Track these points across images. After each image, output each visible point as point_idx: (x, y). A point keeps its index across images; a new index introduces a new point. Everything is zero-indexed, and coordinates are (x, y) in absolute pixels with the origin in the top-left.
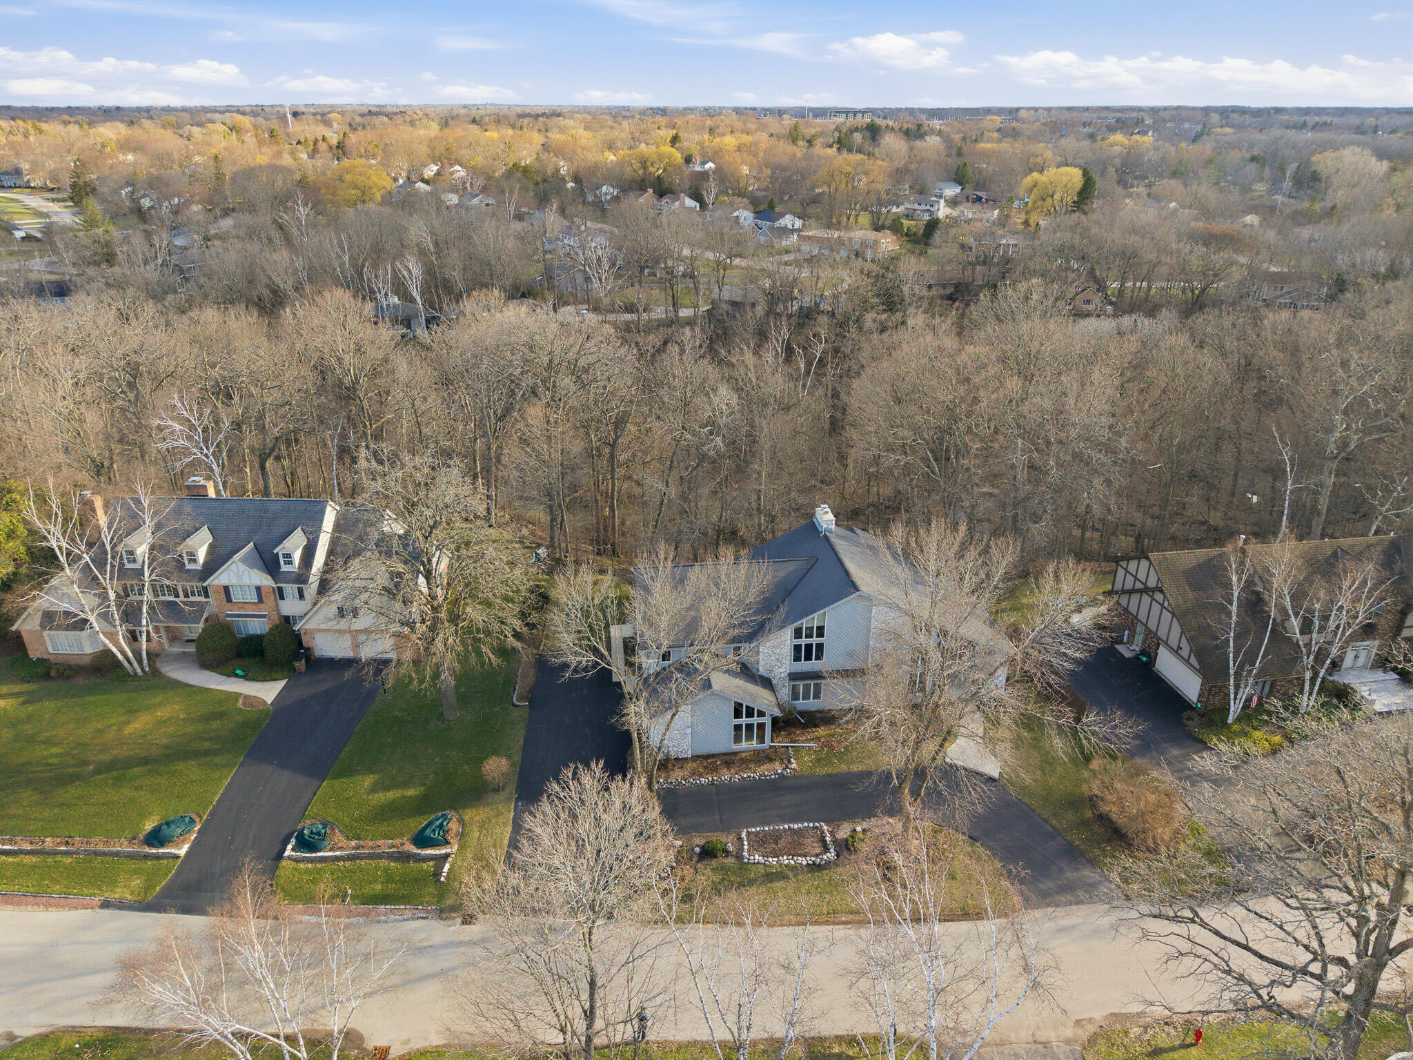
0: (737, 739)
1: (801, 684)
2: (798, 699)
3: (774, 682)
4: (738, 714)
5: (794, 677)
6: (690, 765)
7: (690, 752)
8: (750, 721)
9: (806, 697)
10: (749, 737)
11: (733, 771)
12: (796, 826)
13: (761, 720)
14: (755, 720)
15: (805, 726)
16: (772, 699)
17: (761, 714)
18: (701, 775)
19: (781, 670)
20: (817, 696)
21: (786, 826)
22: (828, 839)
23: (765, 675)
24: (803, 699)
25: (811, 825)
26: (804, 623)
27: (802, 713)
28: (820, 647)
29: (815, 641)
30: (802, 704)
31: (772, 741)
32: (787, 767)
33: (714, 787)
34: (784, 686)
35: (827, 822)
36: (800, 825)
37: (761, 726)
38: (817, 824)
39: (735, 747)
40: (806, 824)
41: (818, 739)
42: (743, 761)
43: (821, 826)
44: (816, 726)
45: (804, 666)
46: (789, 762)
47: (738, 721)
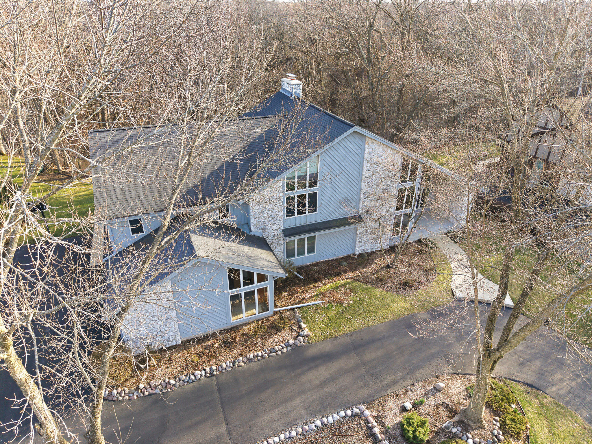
0: (236, 309)
1: (296, 238)
2: (294, 256)
3: (268, 241)
4: (234, 284)
5: (288, 232)
6: (180, 357)
7: (179, 338)
8: (249, 288)
9: (301, 253)
10: (250, 306)
11: (236, 352)
12: (331, 419)
13: (262, 285)
14: (256, 286)
15: (305, 283)
16: (272, 259)
17: (262, 278)
18: (196, 367)
19: (274, 227)
20: (311, 250)
21: (319, 423)
22: (377, 430)
23: (258, 234)
24: (298, 255)
25: (349, 412)
26: (296, 171)
27: (300, 269)
28: (313, 197)
29: (308, 191)
30: (298, 260)
31: (276, 306)
32: (299, 335)
33: (214, 378)
34: (278, 244)
35: (369, 403)
36: (336, 417)
37: (262, 291)
38: (356, 410)
39: (234, 320)
40: (342, 413)
41: (323, 294)
42: (247, 337)
43: (362, 412)
44: (316, 280)
45: (298, 220)
46: (300, 327)
47: (235, 291)
